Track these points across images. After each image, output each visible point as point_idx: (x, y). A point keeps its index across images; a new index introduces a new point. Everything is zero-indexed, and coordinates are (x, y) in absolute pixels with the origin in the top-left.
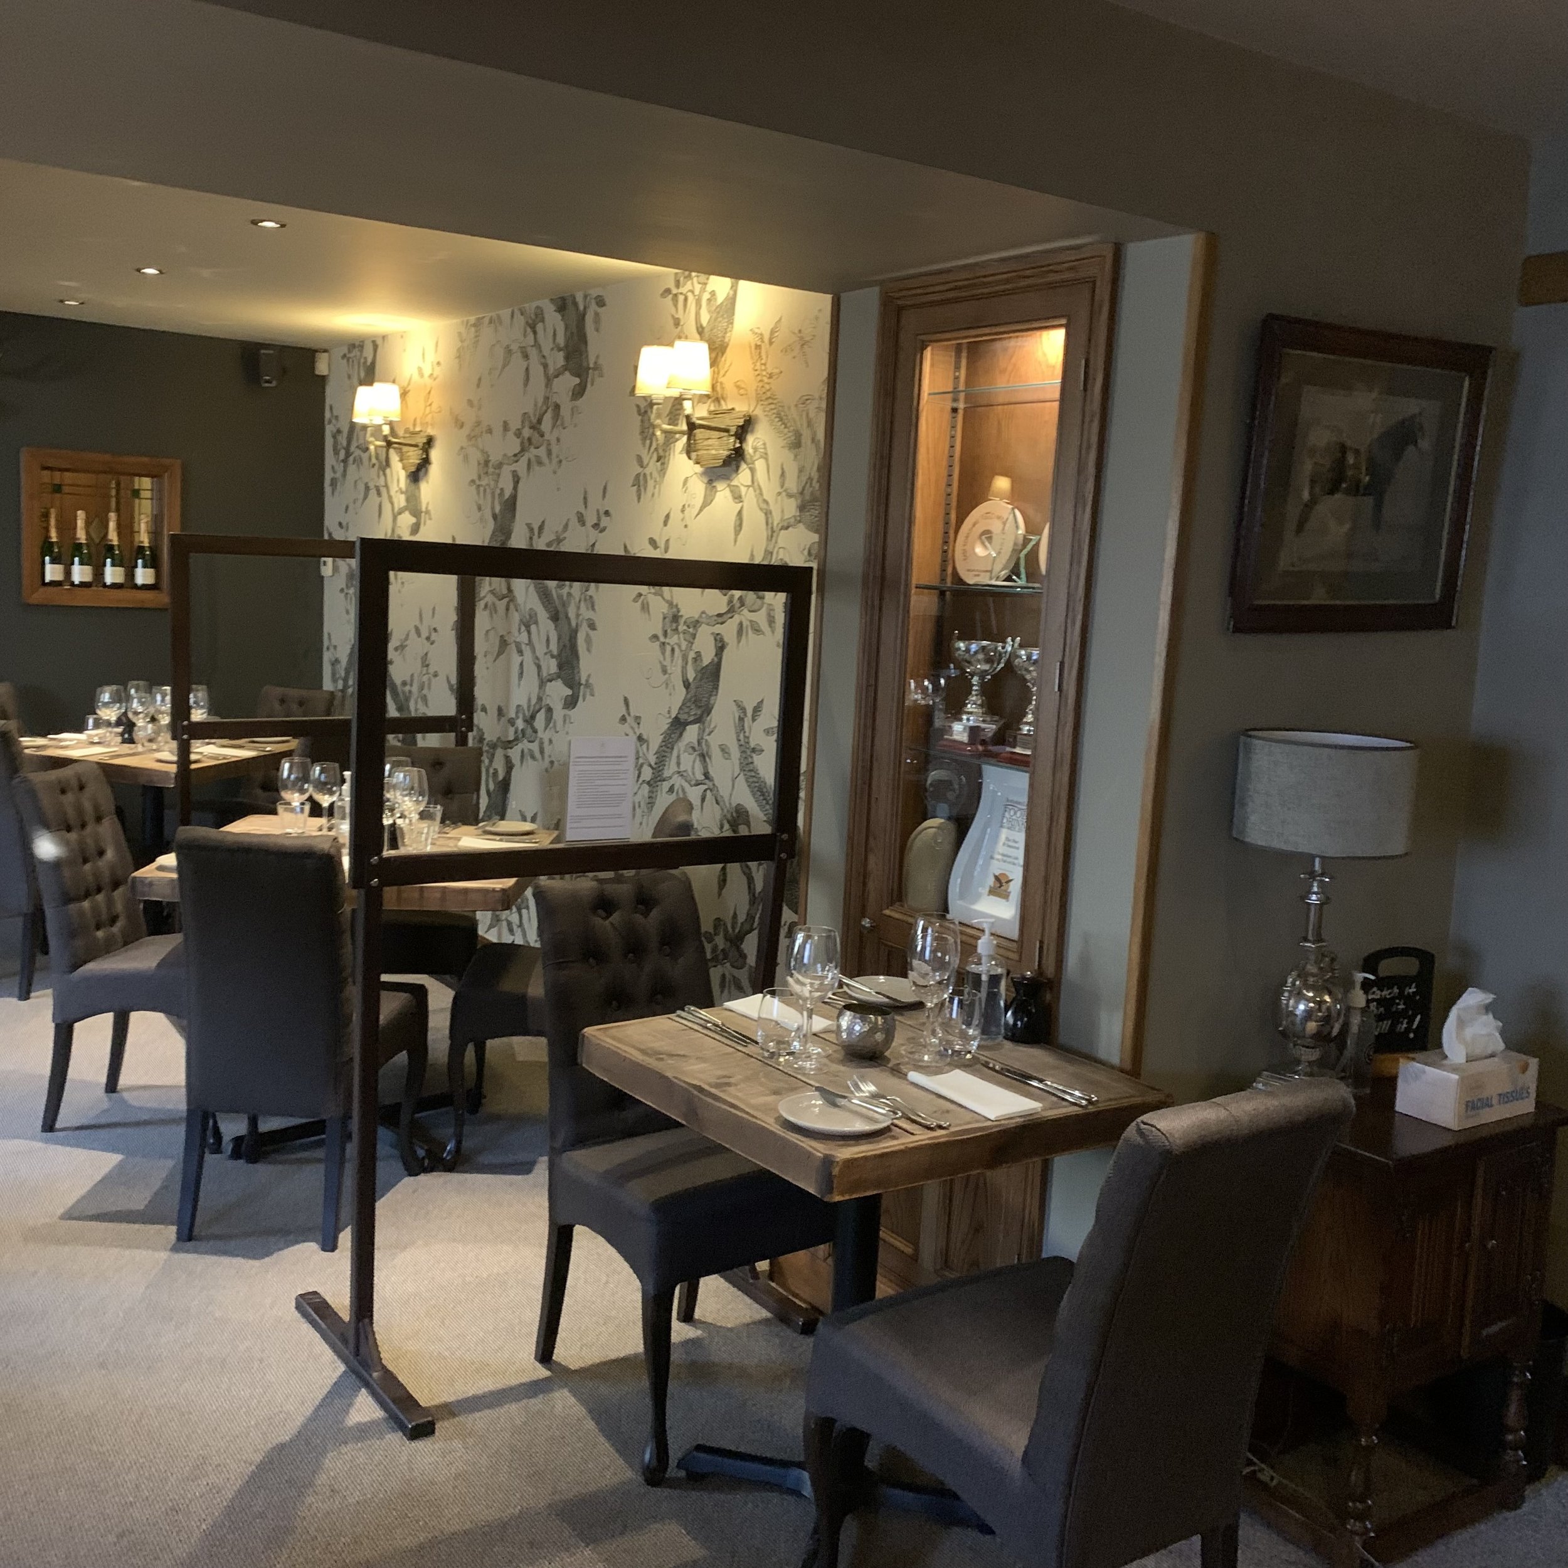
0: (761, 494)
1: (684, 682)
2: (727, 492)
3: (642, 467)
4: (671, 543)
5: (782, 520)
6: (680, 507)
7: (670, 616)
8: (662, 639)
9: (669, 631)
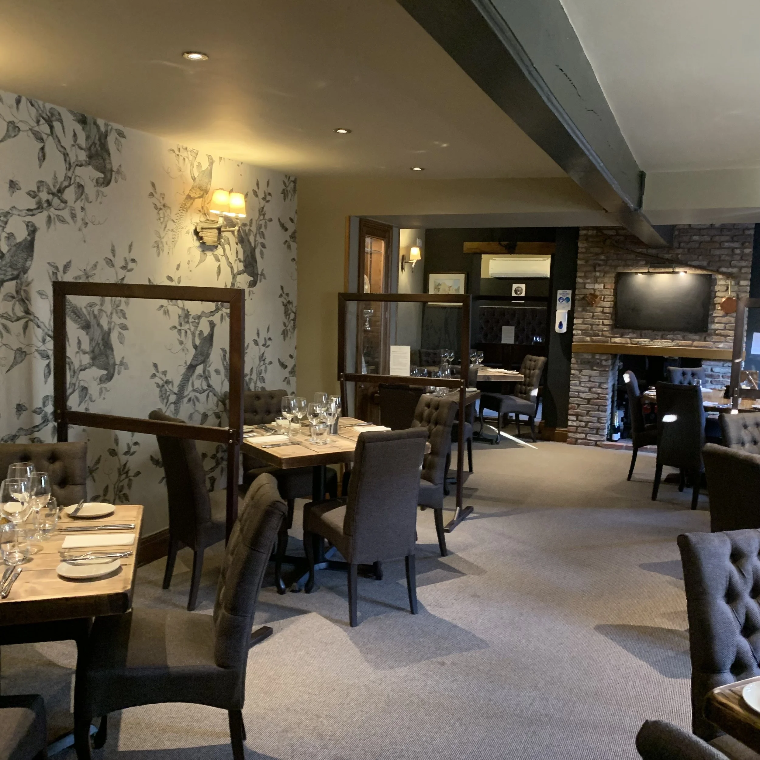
0: (228, 259)
1: (193, 346)
2: (212, 257)
3: (160, 238)
4: (182, 279)
5: (238, 271)
6: (187, 261)
7: (183, 315)
8: (179, 328)
9: (183, 323)
